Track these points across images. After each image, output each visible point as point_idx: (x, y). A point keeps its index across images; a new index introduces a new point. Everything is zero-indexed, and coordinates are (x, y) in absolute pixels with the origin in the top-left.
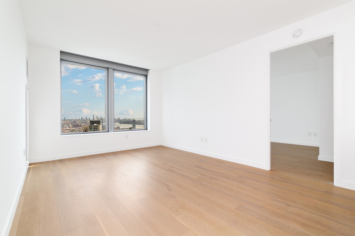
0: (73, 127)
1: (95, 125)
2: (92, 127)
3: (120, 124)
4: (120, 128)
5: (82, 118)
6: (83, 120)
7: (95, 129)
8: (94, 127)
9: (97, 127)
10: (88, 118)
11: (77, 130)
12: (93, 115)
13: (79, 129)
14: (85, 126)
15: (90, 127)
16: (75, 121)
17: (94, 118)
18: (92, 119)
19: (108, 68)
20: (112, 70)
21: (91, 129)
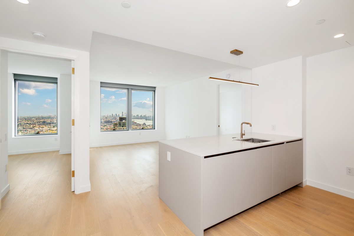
0: (104, 123)
1: (123, 121)
2: (121, 123)
3: (146, 120)
4: (146, 124)
5: (112, 114)
6: (113, 116)
7: (123, 125)
8: (123, 123)
9: (125, 123)
10: (118, 115)
11: (108, 125)
12: (122, 112)
13: (110, 124)
14: (115, 122)
15: (119, 123)
16: (106, 118)
17: (123, 115)
18: (121, 116)
19: (128, 89)
20: (131, 89)
21: (121, 125)
